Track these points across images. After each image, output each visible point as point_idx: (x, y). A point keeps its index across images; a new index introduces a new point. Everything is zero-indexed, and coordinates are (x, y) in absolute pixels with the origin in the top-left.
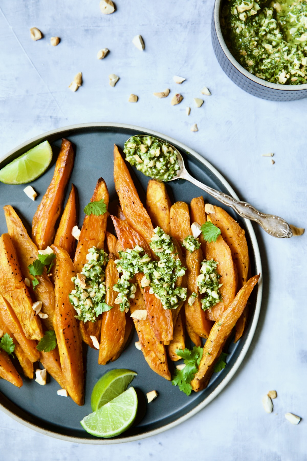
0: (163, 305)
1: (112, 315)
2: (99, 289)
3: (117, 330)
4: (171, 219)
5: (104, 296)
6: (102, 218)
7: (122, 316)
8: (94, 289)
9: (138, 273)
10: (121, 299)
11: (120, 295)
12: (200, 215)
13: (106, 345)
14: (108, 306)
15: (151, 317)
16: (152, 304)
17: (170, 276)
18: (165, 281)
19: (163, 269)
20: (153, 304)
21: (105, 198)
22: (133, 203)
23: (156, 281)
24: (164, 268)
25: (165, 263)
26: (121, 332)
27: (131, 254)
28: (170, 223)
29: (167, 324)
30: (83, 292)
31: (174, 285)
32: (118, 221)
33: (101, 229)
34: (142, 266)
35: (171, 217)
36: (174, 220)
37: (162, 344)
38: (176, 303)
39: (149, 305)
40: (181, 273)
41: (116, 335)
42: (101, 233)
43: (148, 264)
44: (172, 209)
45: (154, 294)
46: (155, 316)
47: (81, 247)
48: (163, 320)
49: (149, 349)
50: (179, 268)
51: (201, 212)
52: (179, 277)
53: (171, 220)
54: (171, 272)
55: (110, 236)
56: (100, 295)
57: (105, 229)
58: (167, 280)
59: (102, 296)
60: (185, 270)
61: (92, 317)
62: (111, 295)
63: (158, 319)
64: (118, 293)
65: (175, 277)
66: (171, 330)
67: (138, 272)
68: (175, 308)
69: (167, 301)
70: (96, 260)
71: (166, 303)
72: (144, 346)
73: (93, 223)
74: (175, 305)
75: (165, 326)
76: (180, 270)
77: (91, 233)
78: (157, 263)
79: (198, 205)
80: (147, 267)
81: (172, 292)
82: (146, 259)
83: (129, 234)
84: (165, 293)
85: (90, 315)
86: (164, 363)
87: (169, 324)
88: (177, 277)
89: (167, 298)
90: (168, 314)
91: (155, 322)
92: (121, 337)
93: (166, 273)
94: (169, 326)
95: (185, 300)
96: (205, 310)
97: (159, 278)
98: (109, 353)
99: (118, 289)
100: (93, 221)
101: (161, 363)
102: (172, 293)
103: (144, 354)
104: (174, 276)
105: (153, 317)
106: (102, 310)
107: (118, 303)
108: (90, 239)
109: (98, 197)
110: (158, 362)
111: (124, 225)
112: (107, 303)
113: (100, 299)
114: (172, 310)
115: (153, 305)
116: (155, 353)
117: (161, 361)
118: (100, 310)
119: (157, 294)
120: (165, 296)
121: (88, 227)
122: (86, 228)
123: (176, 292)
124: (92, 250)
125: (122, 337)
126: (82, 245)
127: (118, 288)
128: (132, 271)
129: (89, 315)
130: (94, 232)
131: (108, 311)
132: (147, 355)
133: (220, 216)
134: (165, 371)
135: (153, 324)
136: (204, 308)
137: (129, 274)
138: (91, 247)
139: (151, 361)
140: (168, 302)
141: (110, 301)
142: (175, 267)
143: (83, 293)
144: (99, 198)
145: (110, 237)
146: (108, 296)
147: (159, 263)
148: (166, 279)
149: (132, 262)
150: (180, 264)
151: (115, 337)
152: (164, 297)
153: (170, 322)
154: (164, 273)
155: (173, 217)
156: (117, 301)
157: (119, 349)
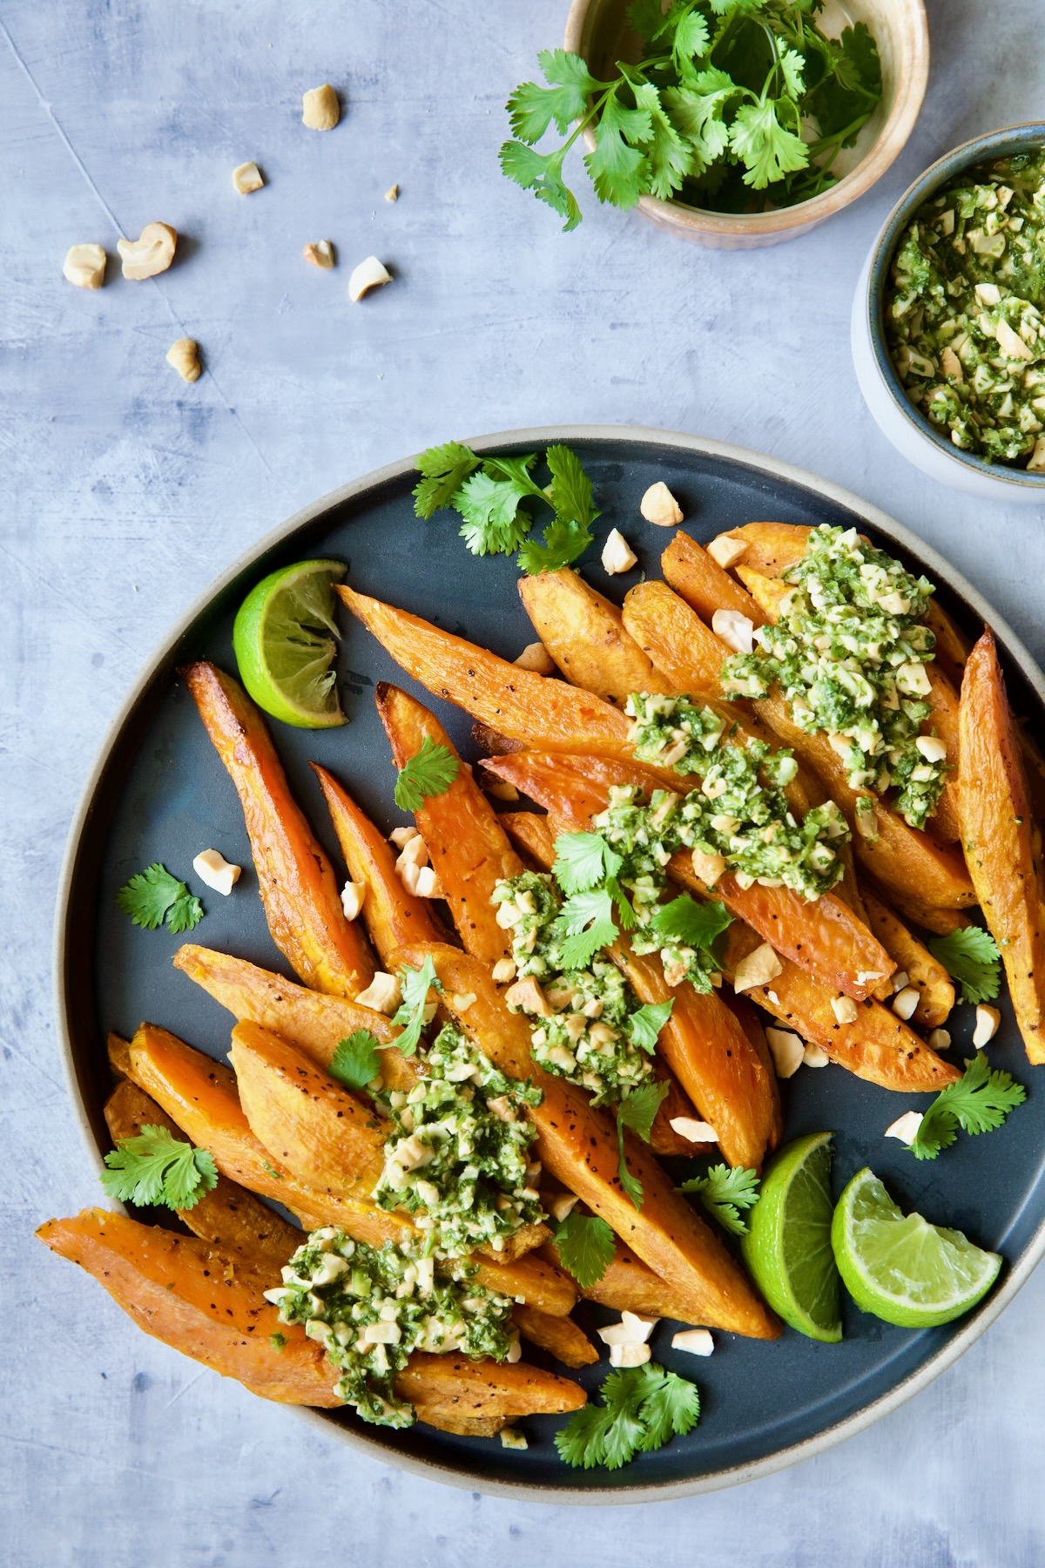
0: (803, 892)
1: (688, 1024)
2: (601, 981)
3: (729, 1054)
4: (647, 652)
5: (627, 987)
6: (462, 790)
7: (715, 1005)
8: (585, 991)
9: (670, 861)
10: (678, 961)
11: (666, 956)
12: (714, 586)
13: (730, 1118)
14: (659, 1008)
15: (796, 951)
16: (770, 916)
17: (761, 802)
18: (759, 824)
19: (729, 797)
20: (775, 913)
21: (428, 729)
22: (513, 690)
23: (737, 844)
24: (729, 793)
25: (723, 775)
26: (743, 1052)
27: (614, 822)
28: (652, 664)
29: (849, 939)
30: (567, 1019)
31: (789, 817)
32: (511, 764)
33: (482, 821)
34: (668, 832)
35: (642, 645)
36: (660, 649)
37: (875, 1004)
38: (834, 860)
39: (765, 924)
40: (786, 768)
41: (735, 1070)
42: (489, 832)
43: (680, 814)
44: (628, 622)
45: (756, 882)
46: (803, 941)
47: (465, 908)
48: (832, 937)
49: (849, 1043)
50: (769, 761)
51: (710, 574)
52: (789, 784)
53: (651, 654)
54: (758, 790)
55: (516, 820)
56: (615, 995)
57: (490, 814)
58: (762, 817)
59: (621, 995)
60: (790, 754)
61: (640, 1069)
62: (643, 972)
63: (817, 941)
64: (657, 954)
65: (778, 795)
66: (874, 946)
67: (669, 856)
68: (840, 876)
69: (806, 873)
70: (533, 911)
71: (808, 880)
72: (830, 1043)
73: (447, 820)
74: (834, 866)
75: (849, 949)
76: (777, 764)
77: (464, 853)
78: (702, 793)
79: (687, 561)
80: (686, 823)
81: (798, 838)
82: (662, 804)
83: (567, 774)
84: (784, 855)
85: (633, 1064)
86: (917, 1051)
87: (855, 932)
88: (781, 790)
89: (799, 862)
90: (832, 910)
91: (816, 955)
92: (752, 1067)
93: (747, 802)
94: (858, 937)
95: (849, 838)
96: (922, 828)
97: (737, 828)
98: (753, 1133)
99: (650, 944)
100: (445, 814)
101: (911, 1056)
102: (804, 842)
103: (847, 1065)
104: (774, 794)
105: (799, 947)
106: (650, 1029)
107: (680, 979)
108: (473, 869)
109: (409, 743)
110: (902, 1060)
111: (534, 761)
112: (652, 1001)
113: (622, 1006)
114: (834, 892)
115: (775, 917)
116: (875, 1042)
117: (907, 1052)
118: (649, 1034)
119: (764, 874)
120: (788, 863)
121: (444, 841)
122: (441, 848)
123: (811, 828)
124: (501, 891)
125: (755, 1066)
126: (463, 900)
127: (645, 941)
128: (652, 868)
129: (629, 1066)
130: (470, 843)
131: (669, 1020)
132: (857, 1066)
133: (769, 547)
134: (935, 1070)
135: (815, 965)
136: (919, 822)
137: (650, 879)
138: (491, 888)
139: (878, 1072)
140: (808, 870)
141: (654, 991)
142: (757, 767)
143: (567, 1024)
144: (413, 742)
145: (519, 822)
146: (638, 981)
147: (705, 787)
148: (755, 819)
149: (634, 839)
150: (766, 748)
151: (737, 1077)
152: (790, 867)
153: (856, 927)
154: (742, 804)
155: (648, 642)
156: (673, 978)
157: (771, 1104)
